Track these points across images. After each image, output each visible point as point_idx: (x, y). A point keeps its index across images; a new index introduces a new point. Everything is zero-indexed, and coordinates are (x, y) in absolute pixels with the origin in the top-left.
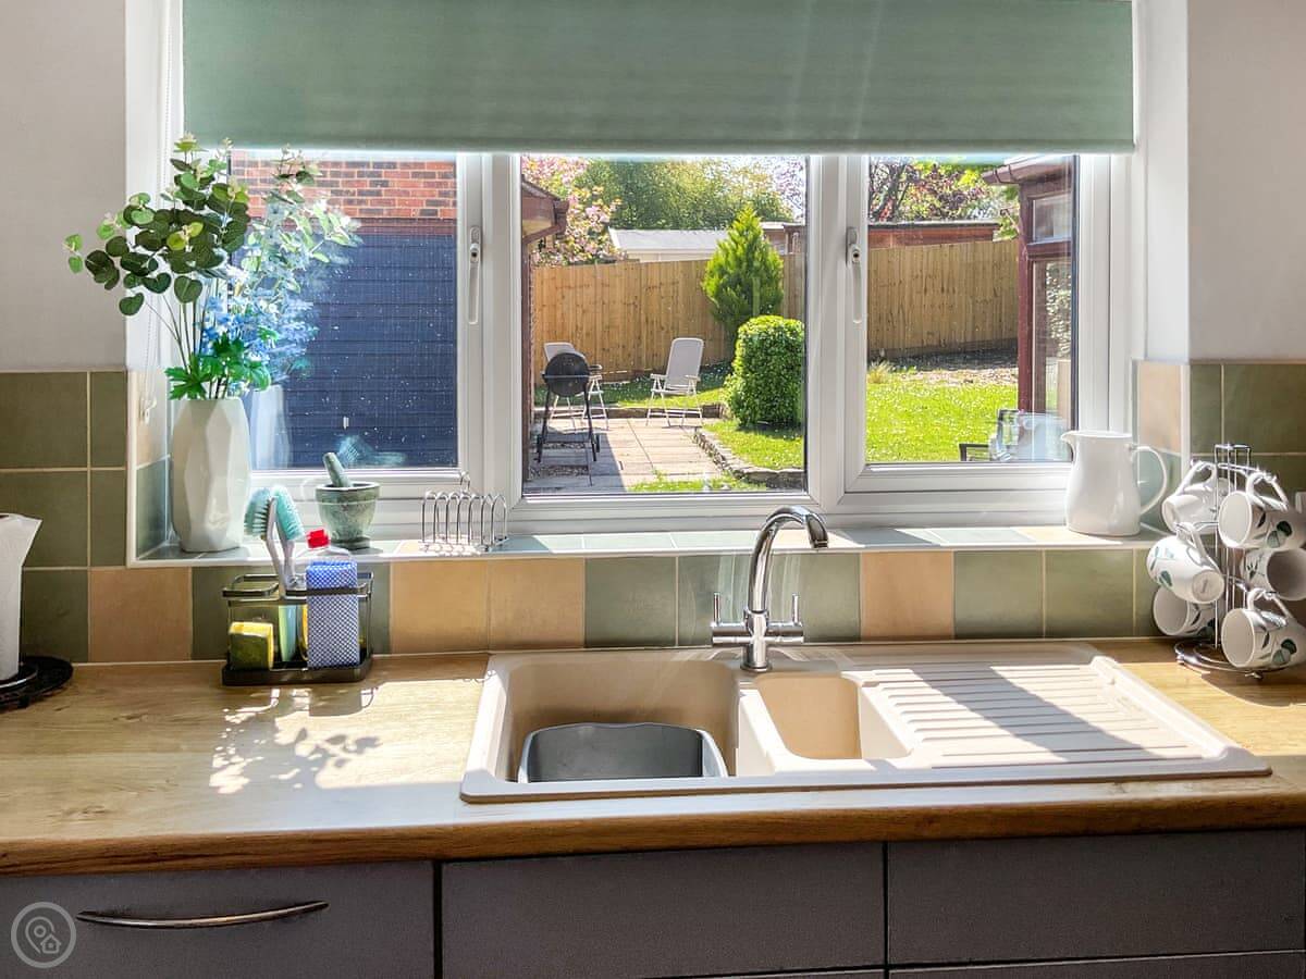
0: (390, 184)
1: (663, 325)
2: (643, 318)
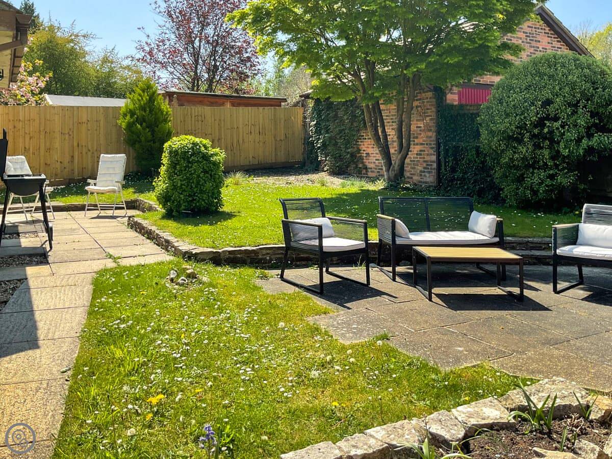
1: (90, 148)
2: (76, 144)
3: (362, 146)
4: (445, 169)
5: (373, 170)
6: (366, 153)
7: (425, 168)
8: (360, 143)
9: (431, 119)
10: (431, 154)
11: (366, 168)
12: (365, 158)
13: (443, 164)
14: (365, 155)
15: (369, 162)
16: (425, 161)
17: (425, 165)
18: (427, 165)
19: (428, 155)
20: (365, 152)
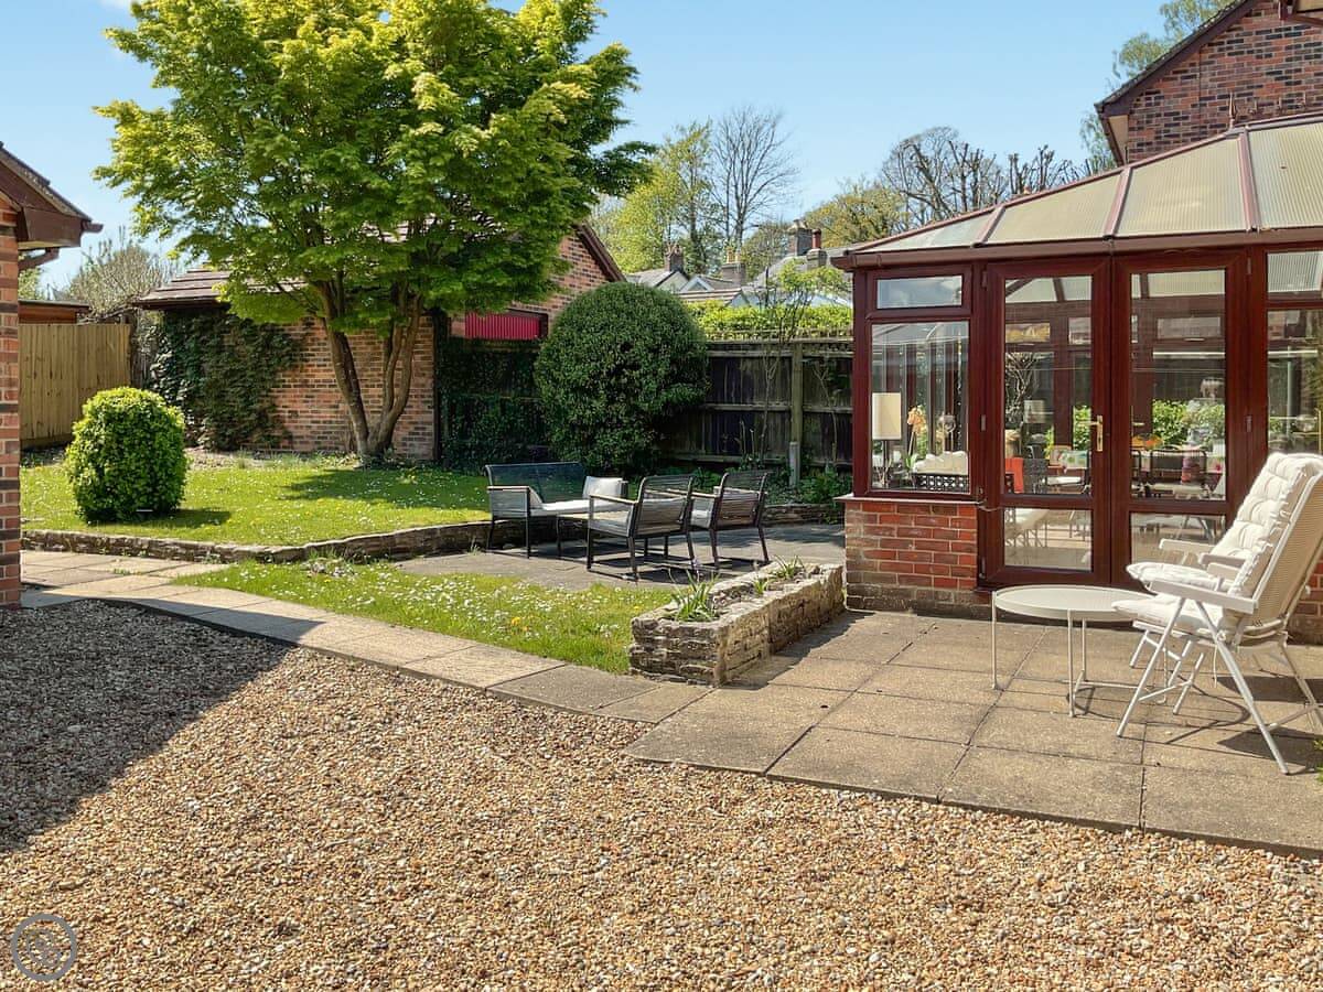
3: (281, 399)
4: (451, 434)
5: (305, 439)
6: (290, 412)
7: (410, 433)
8: (276, 394)
9: (423, 359)
10: (424, 412)
11: (290, 437)
12: (287, 419)
13: (446, 428)
14: (287, 414)
15: (296, 427)
16: (411, 423)
17: (412, 428)
18: (417, 428)
19: (417, 412)
20: (287, 410)
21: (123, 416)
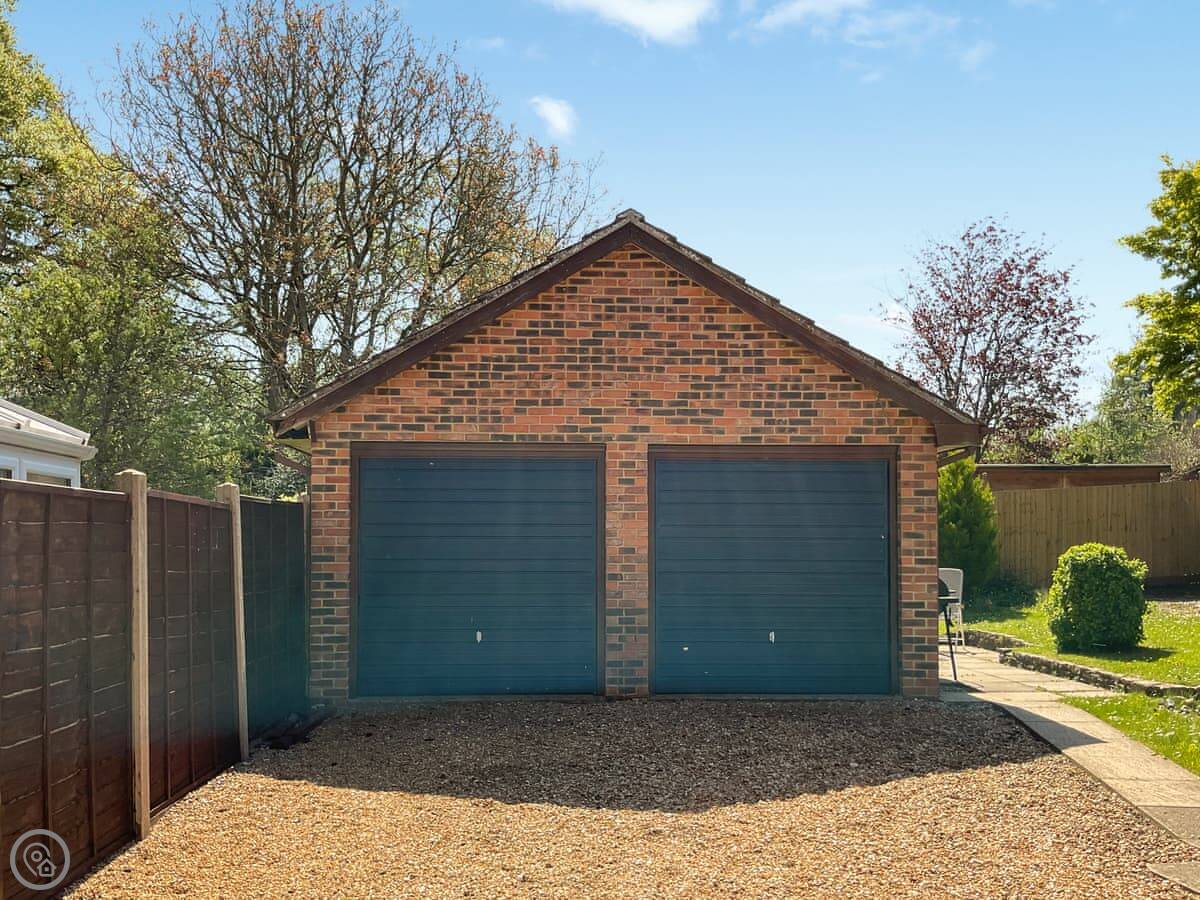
0: (818, 413)
21: (1085, 565)
